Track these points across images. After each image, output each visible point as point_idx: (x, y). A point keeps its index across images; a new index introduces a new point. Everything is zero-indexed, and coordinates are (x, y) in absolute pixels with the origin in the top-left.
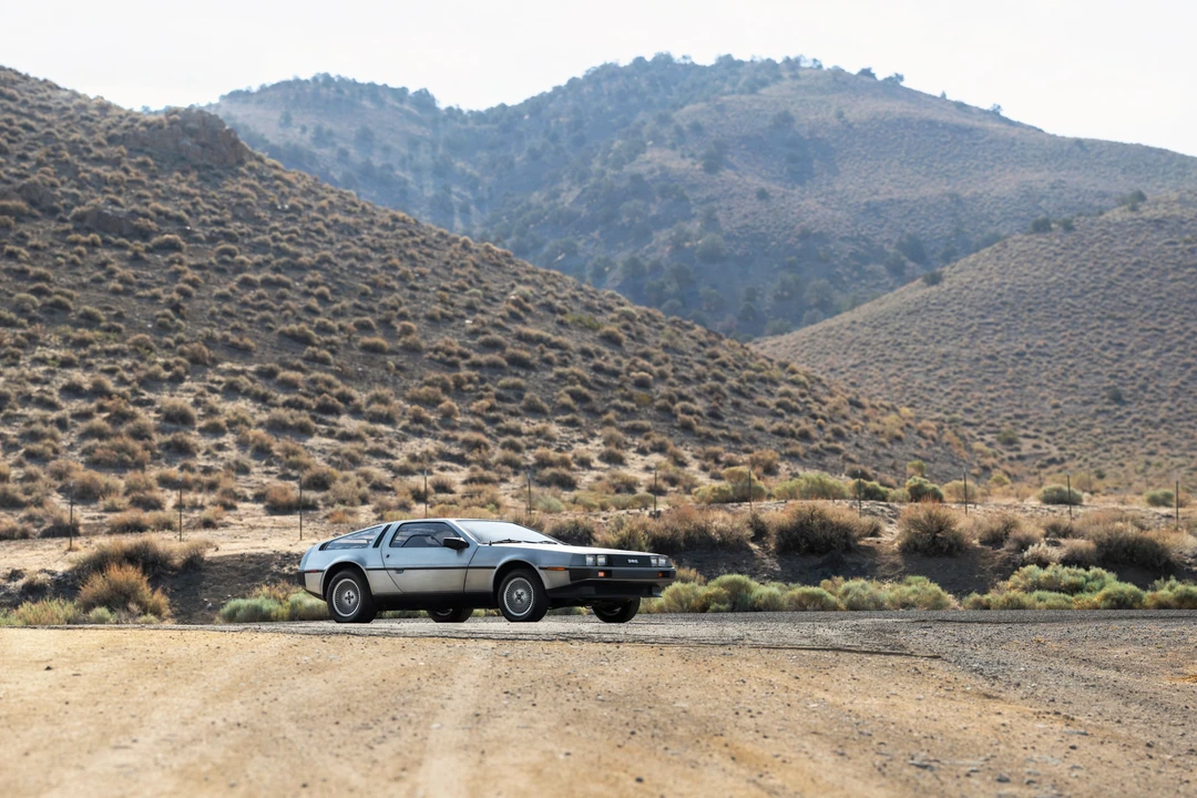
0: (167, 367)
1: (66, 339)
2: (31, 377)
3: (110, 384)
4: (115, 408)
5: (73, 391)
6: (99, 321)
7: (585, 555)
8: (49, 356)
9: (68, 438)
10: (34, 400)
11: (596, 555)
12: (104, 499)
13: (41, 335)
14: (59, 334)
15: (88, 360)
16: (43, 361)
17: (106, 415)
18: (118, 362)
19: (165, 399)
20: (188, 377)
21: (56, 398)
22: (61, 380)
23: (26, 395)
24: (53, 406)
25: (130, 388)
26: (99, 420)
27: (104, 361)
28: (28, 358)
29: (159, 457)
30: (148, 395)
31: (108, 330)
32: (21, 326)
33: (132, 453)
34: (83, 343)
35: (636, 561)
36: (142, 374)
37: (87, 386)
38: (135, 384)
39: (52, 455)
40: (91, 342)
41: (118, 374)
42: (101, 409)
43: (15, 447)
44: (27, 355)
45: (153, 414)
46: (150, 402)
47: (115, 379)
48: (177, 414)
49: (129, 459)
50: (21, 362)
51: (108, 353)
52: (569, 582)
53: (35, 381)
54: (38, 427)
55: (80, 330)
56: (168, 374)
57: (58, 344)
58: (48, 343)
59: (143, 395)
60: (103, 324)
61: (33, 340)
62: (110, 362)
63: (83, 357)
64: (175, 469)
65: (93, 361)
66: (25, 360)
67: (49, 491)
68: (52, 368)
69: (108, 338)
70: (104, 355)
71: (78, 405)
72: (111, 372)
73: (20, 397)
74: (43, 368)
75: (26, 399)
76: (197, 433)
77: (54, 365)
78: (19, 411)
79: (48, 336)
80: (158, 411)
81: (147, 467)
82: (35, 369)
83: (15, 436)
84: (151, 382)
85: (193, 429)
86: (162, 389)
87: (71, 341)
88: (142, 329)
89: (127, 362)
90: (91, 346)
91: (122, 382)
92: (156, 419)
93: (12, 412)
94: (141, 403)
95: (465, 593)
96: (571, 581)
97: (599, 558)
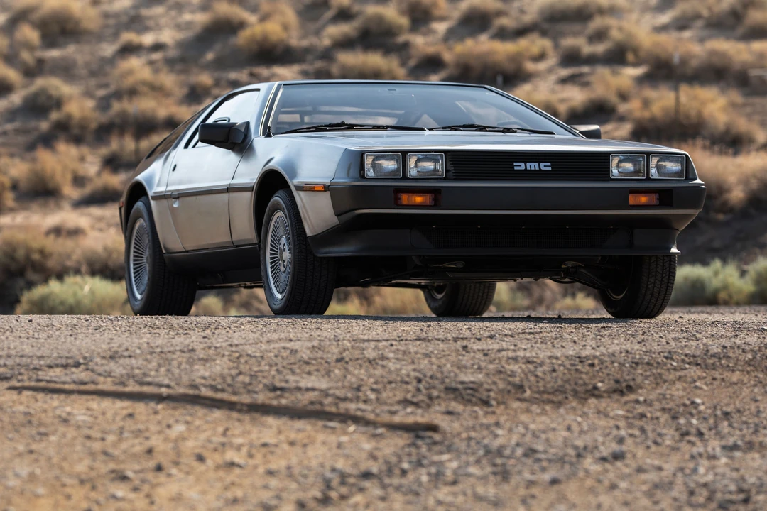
7: (363, 153)
11: (405, 153)
35: (545, 166)
52: (336, 220)
95: (237, 246)
96: (337, 216)
97: (418, 160)
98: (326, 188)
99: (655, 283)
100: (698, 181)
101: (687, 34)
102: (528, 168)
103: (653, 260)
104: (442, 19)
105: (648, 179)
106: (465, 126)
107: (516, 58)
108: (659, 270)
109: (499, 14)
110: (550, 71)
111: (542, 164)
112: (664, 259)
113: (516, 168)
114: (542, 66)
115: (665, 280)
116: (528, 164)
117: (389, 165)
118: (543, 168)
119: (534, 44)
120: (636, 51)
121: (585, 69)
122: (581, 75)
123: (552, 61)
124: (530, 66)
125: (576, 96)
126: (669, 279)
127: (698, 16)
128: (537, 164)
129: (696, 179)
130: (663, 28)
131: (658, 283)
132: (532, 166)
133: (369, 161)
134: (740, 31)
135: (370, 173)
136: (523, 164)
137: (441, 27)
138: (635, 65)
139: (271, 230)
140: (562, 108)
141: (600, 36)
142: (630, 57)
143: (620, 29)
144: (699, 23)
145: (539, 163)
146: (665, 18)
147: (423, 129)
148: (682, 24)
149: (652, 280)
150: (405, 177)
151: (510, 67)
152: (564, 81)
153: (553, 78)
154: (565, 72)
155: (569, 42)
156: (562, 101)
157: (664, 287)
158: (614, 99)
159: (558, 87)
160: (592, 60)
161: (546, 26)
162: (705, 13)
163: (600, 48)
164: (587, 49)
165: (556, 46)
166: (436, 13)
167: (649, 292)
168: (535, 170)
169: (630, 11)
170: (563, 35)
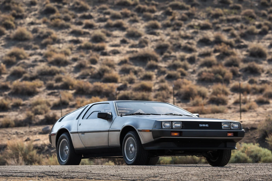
0: (259, 26)
1: (209, 14)
2: (184, 36)
3: (225, 37)
4: (223, 50)
5: (205, 42)
6: (229, 3)
7: (162, 122)
8: (196, 24)
9: (194, 67)
10: (182, 48)
11: (172, 122)
12: (193, 99)
13: (196, 13)
14: (206, 12)
15: (217, 25)
16: (192, 27)
17: (217, 54)
18: (234, 25)
19: (253, 44)
20: (270, 31)
21: (194, 47)
22: (200, 37)
23: (178, 45)
24: (190, 50)
25: (235, 39)
26: (213, 58)
27: (226, 25)
28: (186, 26)
29: (240, 76)
30: (245, 42)
31: (232, 8)
32: (188, 9)
33: (223, 74)
34: (217, 16)
35: (207, 125)
36: (244, 31)
37: (212, 39)
38: (239, 37)
39: (180, 76)
40: (221, 15)
41: (231, 31)
42: (215, 51)
43: (164, 73)
44: (185, 24)
45: (244, 53)
46: (245, 46)
47: (229, 34)
48: (257, 52)
49: (220, 77)
50: (182, 28)
51: (229, 21)
52: (153, 140)
53: (186, 37)
54: (179, 62)
55: (217, 9)
56: (259, 30)
57: (204, 17)
58: (199, 17)
59: (242, 42)
60: (231, 5)
61: (191, 16)
62: (229, 26)
63: (214, 24)
64: (246, 82)
65: (220, 25)
66: (184, 26)
67: (169, 95)
68: (196, 30)
69: (232, 13)
70: (226, 22)
71: (205, 49)
72: (227, 31)
73: (175, 46)
74: (191, 31)
75: (178, 47)
76: (266, 62)
77: (197, 29)
78: (173, 54)
79: (199, 13)
80: (248, 51)
81: (231, 81)
82: (188, 32)
83: (165, 67)
84: (249, 35)
85: (264, 60)
86: (254, 39)
87: (211, 15)
88: (252, 7)
89: (238, 25)
90: (221, 18)
91: (233, 36)
92: (245, 55)
93: (168, 54)
94: (240, 47)
95: (110, 147)
96: (154, 138)
97: (175, 124)
98: (150, 131)
99: (226, 157)
100: (243, 130)
101: (85, 80)
102: (203, 126)
103: (226, 150)
104: (5, 74)
105: (231, 129)
106: (170, 114)
107: (34, 87)
108: (228, 153)
109: (24, 73)
110: (44, 91)
111: (206, 125)
112: (229, 151)
113: (200, 126)
114: (41, 89)
115: (229, 156)
116: (203, 125)
117: (168, 125)
118: (206, 126)
119: (38, 82)
120: (72, 85)
121: (56, 91)
122: (55, 92)
123: (44, 88)
124: (38, 90)
125: (55, 100)
126: (230, 156)
127: (88, 75)
128: (205, 125)
129: (242, 129)
130: (78, 78)
131: (227, 157)
132: (204, 125)
133: (163, 123)
134: (102, 79)
135: (163, 127)
136: (201, 125)
137: (5, 76)
138: (72, 90)
139: (126, 142)
140: (51, 103)
141: (59, 80)
142: (70, 87)
143: (66, 78)
144: (89, 77)
145: (205, 124)
146: (77, 75)
147: (160, 115)
148: (83, 77)
149: (226, 156)
150: (172, 128)
151: (31, 90)
152: (49, 94)
153: (45, 93)
154: (49, 92)
155: (49, 82)
156: (51, 101)
157: (228, 158)
158: (67, 100)
159: (48, 96)
160: (57, 88)
161: (40, 77)
162: (90, 74)
163: (59, 84)
164: (55, 85)
165: (45, 83)
166: (3, 72)
167: (224, 159)
168: (205, 127)
169: (66, 72)
170: (47, 80)
